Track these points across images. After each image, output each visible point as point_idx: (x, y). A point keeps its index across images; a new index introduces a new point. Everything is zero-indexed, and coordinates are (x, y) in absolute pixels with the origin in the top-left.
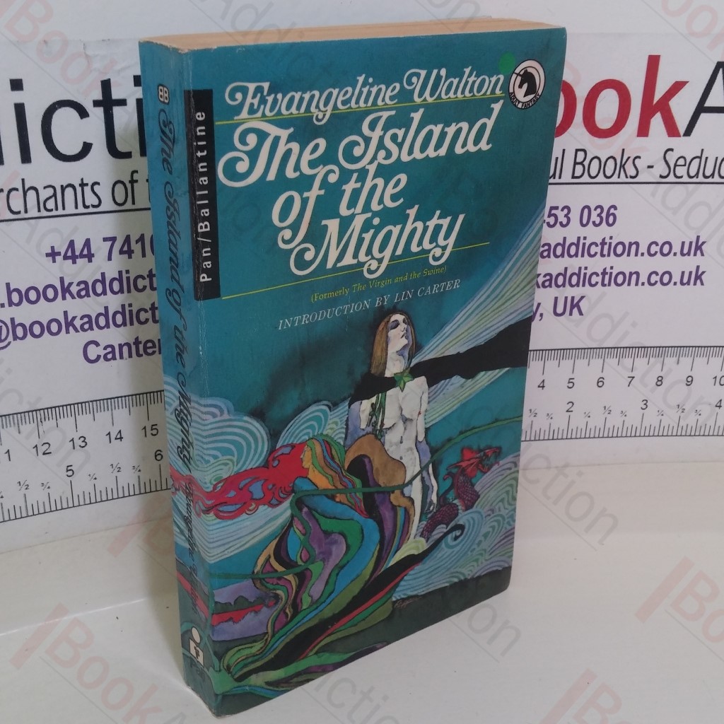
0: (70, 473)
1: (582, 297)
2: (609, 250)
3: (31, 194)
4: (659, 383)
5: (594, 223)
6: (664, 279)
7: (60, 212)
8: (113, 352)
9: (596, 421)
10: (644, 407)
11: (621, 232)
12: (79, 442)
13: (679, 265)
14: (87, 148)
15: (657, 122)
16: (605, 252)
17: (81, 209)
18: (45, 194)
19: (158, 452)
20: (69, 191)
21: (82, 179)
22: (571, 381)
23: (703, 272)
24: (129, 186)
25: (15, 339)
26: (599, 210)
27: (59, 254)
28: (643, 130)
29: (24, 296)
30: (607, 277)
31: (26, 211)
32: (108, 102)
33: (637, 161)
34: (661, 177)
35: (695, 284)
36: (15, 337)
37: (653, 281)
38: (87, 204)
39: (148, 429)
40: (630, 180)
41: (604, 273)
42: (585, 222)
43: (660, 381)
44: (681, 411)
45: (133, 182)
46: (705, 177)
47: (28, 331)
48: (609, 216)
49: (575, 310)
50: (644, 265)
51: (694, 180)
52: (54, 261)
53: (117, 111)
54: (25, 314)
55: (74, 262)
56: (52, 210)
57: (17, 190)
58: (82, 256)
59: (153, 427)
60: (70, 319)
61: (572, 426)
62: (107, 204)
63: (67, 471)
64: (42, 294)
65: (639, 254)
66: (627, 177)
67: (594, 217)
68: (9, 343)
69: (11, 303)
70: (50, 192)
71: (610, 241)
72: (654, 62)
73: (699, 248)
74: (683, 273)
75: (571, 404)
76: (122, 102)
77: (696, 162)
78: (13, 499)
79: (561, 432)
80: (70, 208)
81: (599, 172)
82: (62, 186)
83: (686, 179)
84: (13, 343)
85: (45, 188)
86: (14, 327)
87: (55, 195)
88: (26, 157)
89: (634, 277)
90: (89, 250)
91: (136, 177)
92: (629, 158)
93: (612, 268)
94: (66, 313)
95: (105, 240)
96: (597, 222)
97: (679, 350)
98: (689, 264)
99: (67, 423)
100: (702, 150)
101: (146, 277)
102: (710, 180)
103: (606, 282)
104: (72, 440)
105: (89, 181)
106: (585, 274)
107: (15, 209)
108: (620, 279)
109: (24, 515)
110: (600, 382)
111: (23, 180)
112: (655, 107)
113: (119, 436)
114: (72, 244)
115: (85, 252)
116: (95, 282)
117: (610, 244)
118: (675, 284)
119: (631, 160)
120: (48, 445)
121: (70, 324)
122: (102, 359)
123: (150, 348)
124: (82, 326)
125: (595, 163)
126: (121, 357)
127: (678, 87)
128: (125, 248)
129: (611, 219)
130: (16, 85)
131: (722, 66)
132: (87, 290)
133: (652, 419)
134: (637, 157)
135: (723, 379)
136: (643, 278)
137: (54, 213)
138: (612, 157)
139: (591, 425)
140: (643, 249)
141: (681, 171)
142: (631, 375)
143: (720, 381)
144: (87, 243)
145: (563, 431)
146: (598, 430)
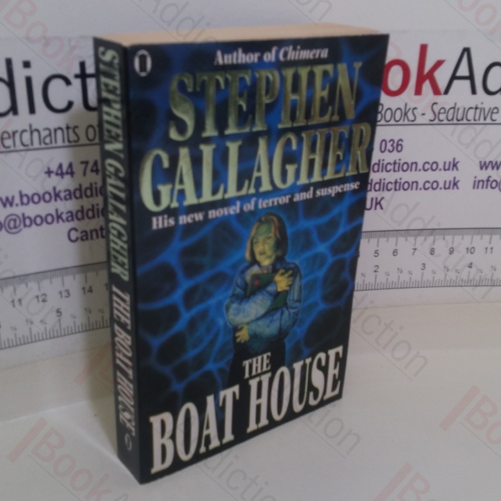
0: (59, 314)
1: (382, 198)
2: (398, 166)
3: (36, 134)
4: (432, 253)
5: (389, 150)
6: (434, 185)
7: (54, 145)
8: (87, 235)
9: (393, 278)
10: (423, 268)
11: (405, 156)
12: (64, 294)
13: (443, 177)
14: (70, 104)
15: (427, 86)
16: (396, 169)
18: (44, 133)
20: (59, 133)
21: (67, 125)
22: (376, 252)
23: (458, 181)
24: (97, 129)
25: (25, 227)
26: (392, 142)
28: (418, 91)
29: (30, 199)
31: (32, 145)
33: (415, 111)
34: (431, 121)
35: (453, 188)
37: (426, 187)
38: (71, 140)
40: (411, 123)
41: (396, 182)
42: (383, 149)
43: (432, 252)
44: (446, 270)
46: (458, 120)
47: (33, 221)
48: (398, 146)
49: (378, 207)
50: (421, 177)
51: (451, 122)
52: (49, 177)
53: (89, 81)
54: (31, 210)
55: (63, 177)
56: (48, 144)
57: (26, 131)
58: (67, 173)
60: (59, 213)
61: (378, 281)
62: (83, 140)
63: (57, 312)
64: (42, 198)
65: (418, 170)
66: (409, 120)
67: (389, 147)
68: (21, 230)
69: (22, 203)
70: (47, 132)
71: (400, 162)
72: (424, 49)
73: (455, 165)
74: (445, 181)
75: (377, 267)
76: (92, 76)
77: (452, 111)
78: (23, 331)
80: (60, 142)
81: (391, 118)
82: (55, 129)
83: (445, 122)
84: (24, 229)
85: (44, 130)
86: (24, 219)
87: (50, 135)
88: (32, 110)
89: (415, 184)
90: (72, 169)
92: (410, 109)
93: (401, 179)
94: (57, 210)
95: (82, 163)
96: (391, 149)
97: (445, 231)
98: (449, 176)
99: (57, 281)
100: (456, 103)
102: (461, 122)
103: (397, 188)
104: (61, 292)
105: (71, 125)
106: (384, 183)
107: (25, 143)
108: (406, 186)
109: (30, 341)
110: (395, 252)
111: (30, 125)
112: (426, 76)
113: (90, 290)
114: (60, 166)
115: (69, 171)
116: (75, 190)
117: (399, 164)
118: (441, 188)
119: (411, 111)
120: (44, 296)
121: (59, 217)
122: (79, 240)
124: (67, 218)
125: (389, 113)
126: (92, 238)
127: (439, 64)
128: (95, 168)
129: (399, 148)
130: (27, 65)
131: (467, 50)
132: (70, 195)
133: (428, 276)
134: (415, 108)
135: (473, 249)
136: (421, 185)
137: (50, 146)
138: (399, 109)
139: (390, 281)
140: (420, 166)
141: (442, 117)
142: (414, 248)
143: (471, 250)
144: (70, 165)
145: (372, 284)
146: (394, 284)
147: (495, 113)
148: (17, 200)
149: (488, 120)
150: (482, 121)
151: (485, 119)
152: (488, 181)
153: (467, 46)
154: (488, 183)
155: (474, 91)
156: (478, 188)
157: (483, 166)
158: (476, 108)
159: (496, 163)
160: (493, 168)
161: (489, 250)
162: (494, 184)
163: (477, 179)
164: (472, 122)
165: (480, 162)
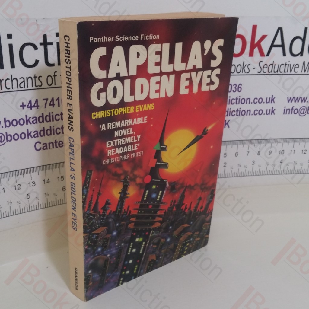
0: (28, 197)
1: (229, 121)
2: (238, 101)
3: (15, 81)
5: (233, 91)
6: (260, 112)
7: (26, 88)
8: (46, 146)
9: (235, 170)
10: (253, 164)
11: (243, 94)
12: (32, 184)
13: (266, 107)
14: (37, 62)
15: (256, 50)
16: (238, 102)
17: (34, 87)
18: (20, 81)
19: (64, 188)
20: (30, 80)
21: (35, 75)
22: (225, 154)
23: (275, 110)
24: (53, 77)
25: (7, 141)
26: (235, 86)
27: (25, 106)
28: (251, 54)
29: (11, 123)
30: (238, 112)
31: (12, 88)
32: (45, 44)
33: (249, 66)
34: (258, 72)
35: (272, 114)
36: (7, 140)
37: (256, 113)
38: (37, 85)
39: (60, 178)
40: (246, 74)
41: (237, 111)
42: (230, 90)
43: (259, 153)
44: (267, 165)
45: (55, 76)
46: (275, 72)
47: (12, 138)
48: (239, 88)
49: (227, 126)
50: (252, 107)
51: (271, 73)
52: (23, 109)
53: (49, 47)
54: (12, 131)
55: (31, 109)
56: (23, 88)
57: (9, 79)
58: (34, 106)
59: (62, 177)
60: (29, 132)
61: (226, 172)
62: (45, 85)
63: (27, 196)
64: (18, 122)
65: (250, 103)
66: (245, 72)
67: (233, 89)
68: (5, 143)
69: (6, 126)
70: (22, 80)
71: (240, 98)
72: (255, 28)
73: (273, 100)
74: (267, 110)
75: (225, 164)
76: (51, 44)
77: (271, 66)
78: (5, 209)
79: (221, 175)
80: (30, 87)
81: (235, 71)
82: (27, 78)
83: (267, 73)
84: (7, 143)
85: (20, 78)
86: (7, 136)
87: (24, 81)
88: (13, 66)
89: (249, 112)
91: (56, 74)
92: (246, 65)
93: (240, 108)
94: (28, 130)
95: (44, 100)
96: (235, 90)
97: (266, 140)
98: (269, 106)
99: (27, 176)
100: (273, 62)
101: (60, 115)
103: (238, 114)
104: (30, 183)
105: (38, 75)
106: (230, 111)
107: (8, 87)
108: (243, 113)
109: (10, 215)
110: (236, 154)
111: (11, 75)
112: (256, 45)
113: (48, 181)
114: (30, 101)
115: (36, 105)
116: (40, 117)
118: (264, 114)
119: (247, 66)
120: (19, 186)
121: (29, 134)
122: (42, 149)
123: (61, 144)
124: (34, 135)
125: (233, 67)
126: (50, 148)
127: (264, 37)
128: (52, 103)
129: (240, 89)
130: (10, 36)
131: (280, 29)
132: (36, 120)
133: (256, 168)
134: (249, 65)
135: (283, 152)
136: (252, 112)
137: (24, 89)
138: (240, 65)
139: (233, 172)
140: (252, 101)
141: (266, 70)
142: (248, 151)
143: (282, 152)
144: (37, 101)
145: (222, 174)
146: (236, 174)
147: (297, 68)
148: (3, 124)
149: (293, 72)
150: (289, 72)
151: (291, 71)
152: (292, 109)
153: (280, 26)
154: (292, 111)
155: (284, 54)
156: (286, 114)
157: (290, 100)
158: (286, 65)
159: (297, 98)
160: (295, 102)
161: (293, 152)
162: (296, 111)
163: (286, 109)
164: (283, 73)
165: (288, 98)
